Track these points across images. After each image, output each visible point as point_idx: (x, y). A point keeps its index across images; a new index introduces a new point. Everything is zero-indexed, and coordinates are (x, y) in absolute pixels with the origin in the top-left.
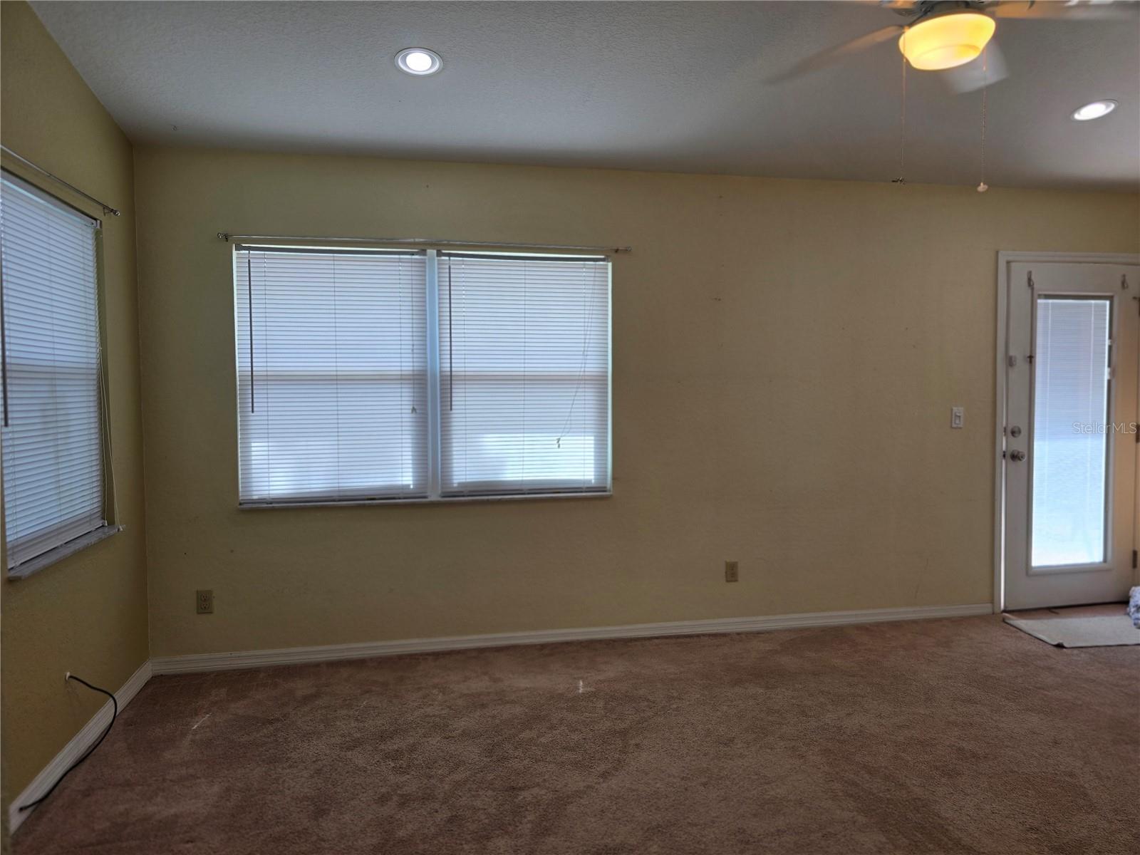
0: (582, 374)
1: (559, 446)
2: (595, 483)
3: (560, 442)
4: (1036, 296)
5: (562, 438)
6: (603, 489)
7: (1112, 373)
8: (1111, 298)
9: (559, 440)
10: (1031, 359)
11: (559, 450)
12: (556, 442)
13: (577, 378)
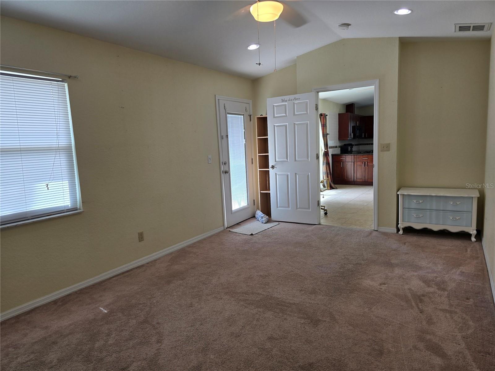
0: (57, 146)
1: (48, 189)
2: (71, 206)
3: (48, 186)
4: (227, 113)
5: (49, 184)
6: (76, 209)
7: (246, 141)
8: (243, 115)
9: (47, 185)
10: (227, 136)
11: (49, 191)
12: (46, 186)
13: (55, 148)
